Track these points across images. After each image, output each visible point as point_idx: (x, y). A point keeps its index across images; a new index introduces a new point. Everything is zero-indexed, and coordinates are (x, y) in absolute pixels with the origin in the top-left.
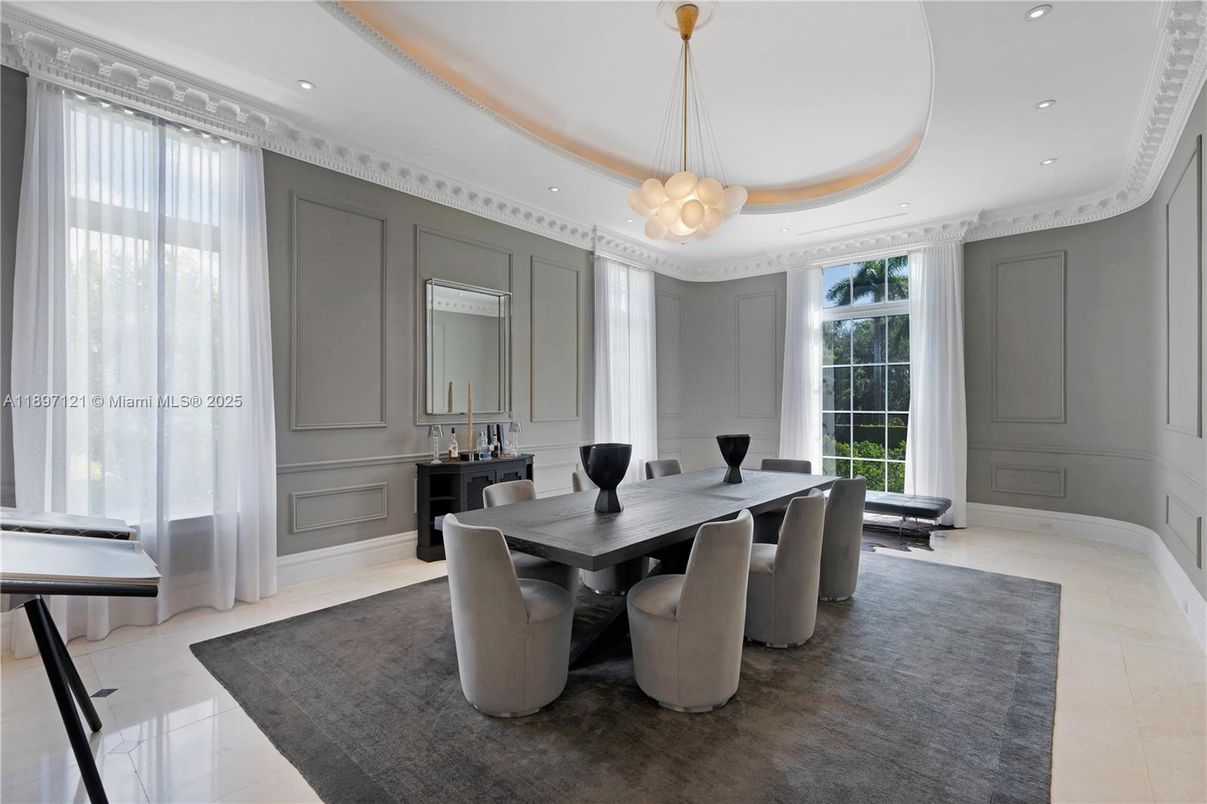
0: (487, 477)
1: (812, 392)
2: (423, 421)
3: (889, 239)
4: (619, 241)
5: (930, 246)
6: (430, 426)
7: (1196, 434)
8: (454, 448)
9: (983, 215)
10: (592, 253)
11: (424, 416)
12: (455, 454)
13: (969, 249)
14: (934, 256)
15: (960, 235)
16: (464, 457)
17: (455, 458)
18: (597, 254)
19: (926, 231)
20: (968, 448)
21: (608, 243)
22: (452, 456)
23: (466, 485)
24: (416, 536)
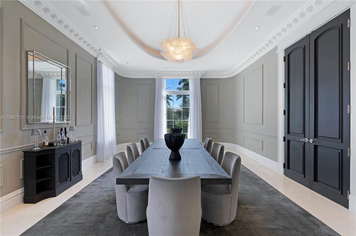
0: (67, 153)
1: (164, 115)
2: (25, 127)
3: (184, 74)
4: (107, 57)
5: (194, 78)
6: (33, 130)
7: (262, 124)
8: (47, 141)
9: (206, 72)
10: (96, 59)
11: (26, 125)
12: (47, 144)
13: (201, 80)
14: (195, 80)
15: (200, 76)
16: (51, 144)
17: (46, 146)
18: (98, 60)
19: (193, 74)
20: (202, 129)
21: (103, 56)
22: (46, 144)
23: (58, 159)
24: (23, 190)
